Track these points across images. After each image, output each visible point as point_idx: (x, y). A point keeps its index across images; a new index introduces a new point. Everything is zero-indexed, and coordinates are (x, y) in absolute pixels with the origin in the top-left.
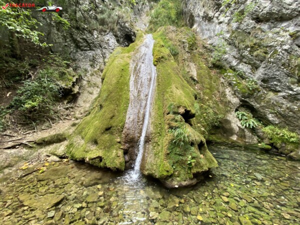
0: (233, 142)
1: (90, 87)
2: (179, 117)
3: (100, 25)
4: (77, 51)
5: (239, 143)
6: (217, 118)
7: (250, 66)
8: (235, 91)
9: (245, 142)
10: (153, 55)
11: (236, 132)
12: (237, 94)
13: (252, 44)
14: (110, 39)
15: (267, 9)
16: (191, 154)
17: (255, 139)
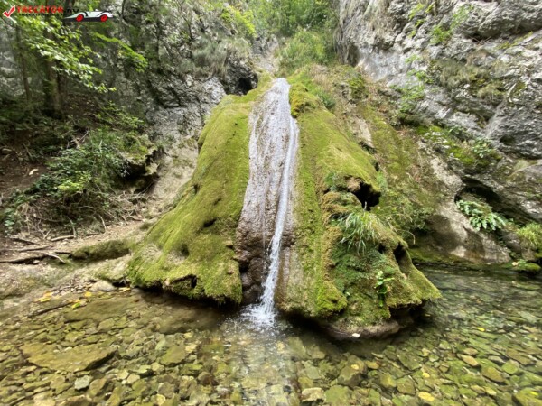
0: (458, 261)
1: (177, 166)
2: (350, 197)
3: (197, 66)
4: (157, 109)
5: (472, 263)
6: (421, 214)
7: (473, 117)
8: (450, 163)
9: (484, 259)
10: (290, 103)
11: (463, 240)
12: (454, 168)
13: (472, 76)
14: (214, 87)
15: (493, 16)
16: (381, 268)
17: (504, 254)
